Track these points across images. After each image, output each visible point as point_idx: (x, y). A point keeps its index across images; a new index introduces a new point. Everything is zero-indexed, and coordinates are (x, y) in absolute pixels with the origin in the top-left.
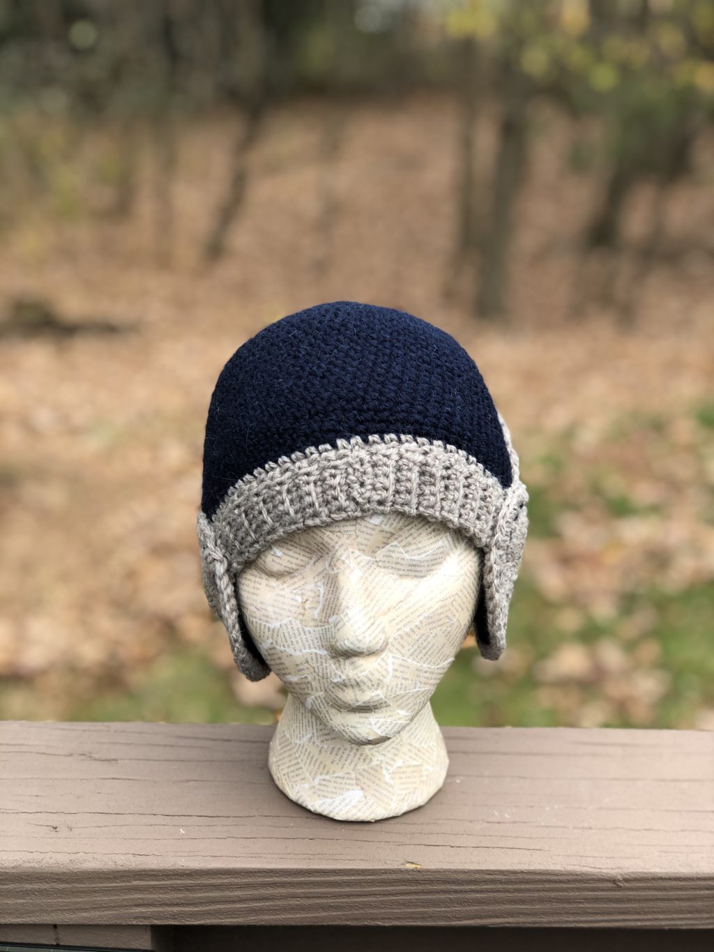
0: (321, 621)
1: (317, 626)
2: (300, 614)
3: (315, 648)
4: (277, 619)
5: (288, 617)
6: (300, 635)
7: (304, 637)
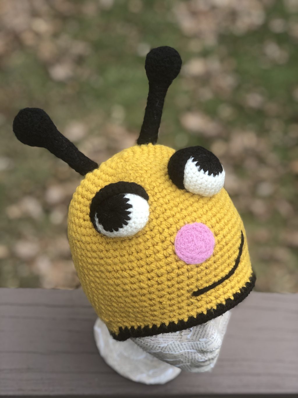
0: (192, 339)
1: (190, 341)
2: (179, 338)
3: (188, 349)
4: (165, 343)
5: (172, 341)
6: (179, 346)
7: (181, 347)
